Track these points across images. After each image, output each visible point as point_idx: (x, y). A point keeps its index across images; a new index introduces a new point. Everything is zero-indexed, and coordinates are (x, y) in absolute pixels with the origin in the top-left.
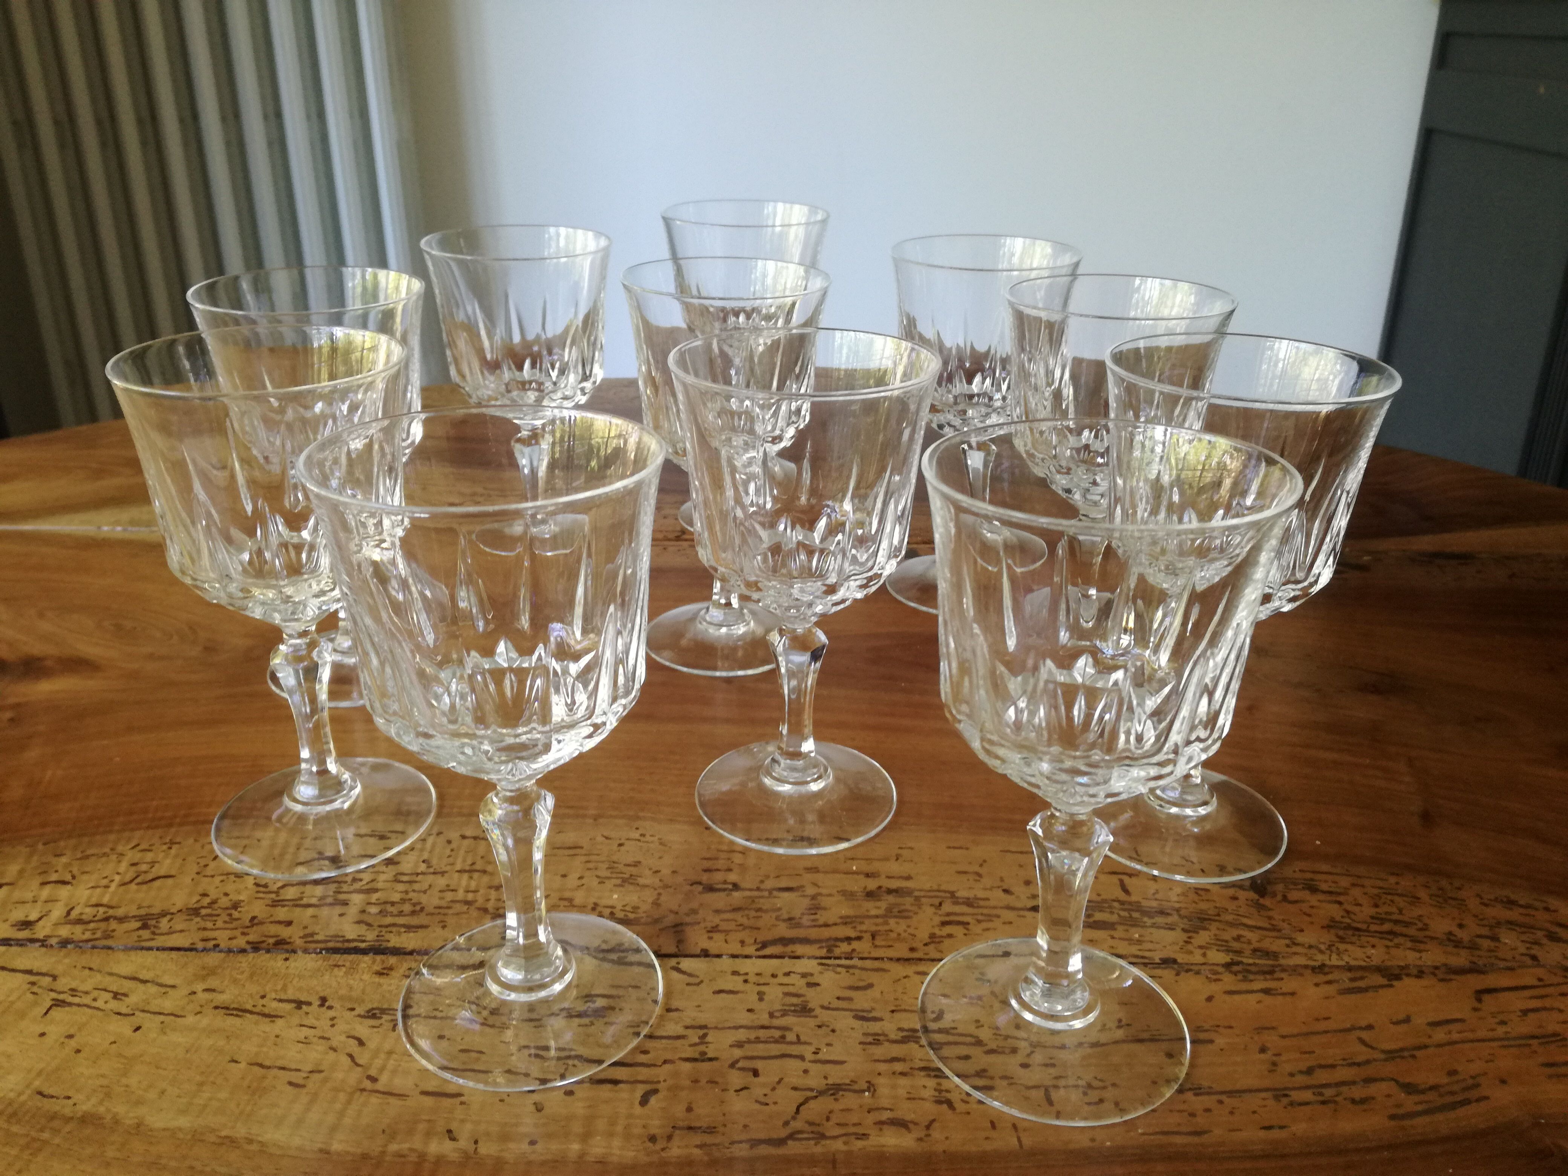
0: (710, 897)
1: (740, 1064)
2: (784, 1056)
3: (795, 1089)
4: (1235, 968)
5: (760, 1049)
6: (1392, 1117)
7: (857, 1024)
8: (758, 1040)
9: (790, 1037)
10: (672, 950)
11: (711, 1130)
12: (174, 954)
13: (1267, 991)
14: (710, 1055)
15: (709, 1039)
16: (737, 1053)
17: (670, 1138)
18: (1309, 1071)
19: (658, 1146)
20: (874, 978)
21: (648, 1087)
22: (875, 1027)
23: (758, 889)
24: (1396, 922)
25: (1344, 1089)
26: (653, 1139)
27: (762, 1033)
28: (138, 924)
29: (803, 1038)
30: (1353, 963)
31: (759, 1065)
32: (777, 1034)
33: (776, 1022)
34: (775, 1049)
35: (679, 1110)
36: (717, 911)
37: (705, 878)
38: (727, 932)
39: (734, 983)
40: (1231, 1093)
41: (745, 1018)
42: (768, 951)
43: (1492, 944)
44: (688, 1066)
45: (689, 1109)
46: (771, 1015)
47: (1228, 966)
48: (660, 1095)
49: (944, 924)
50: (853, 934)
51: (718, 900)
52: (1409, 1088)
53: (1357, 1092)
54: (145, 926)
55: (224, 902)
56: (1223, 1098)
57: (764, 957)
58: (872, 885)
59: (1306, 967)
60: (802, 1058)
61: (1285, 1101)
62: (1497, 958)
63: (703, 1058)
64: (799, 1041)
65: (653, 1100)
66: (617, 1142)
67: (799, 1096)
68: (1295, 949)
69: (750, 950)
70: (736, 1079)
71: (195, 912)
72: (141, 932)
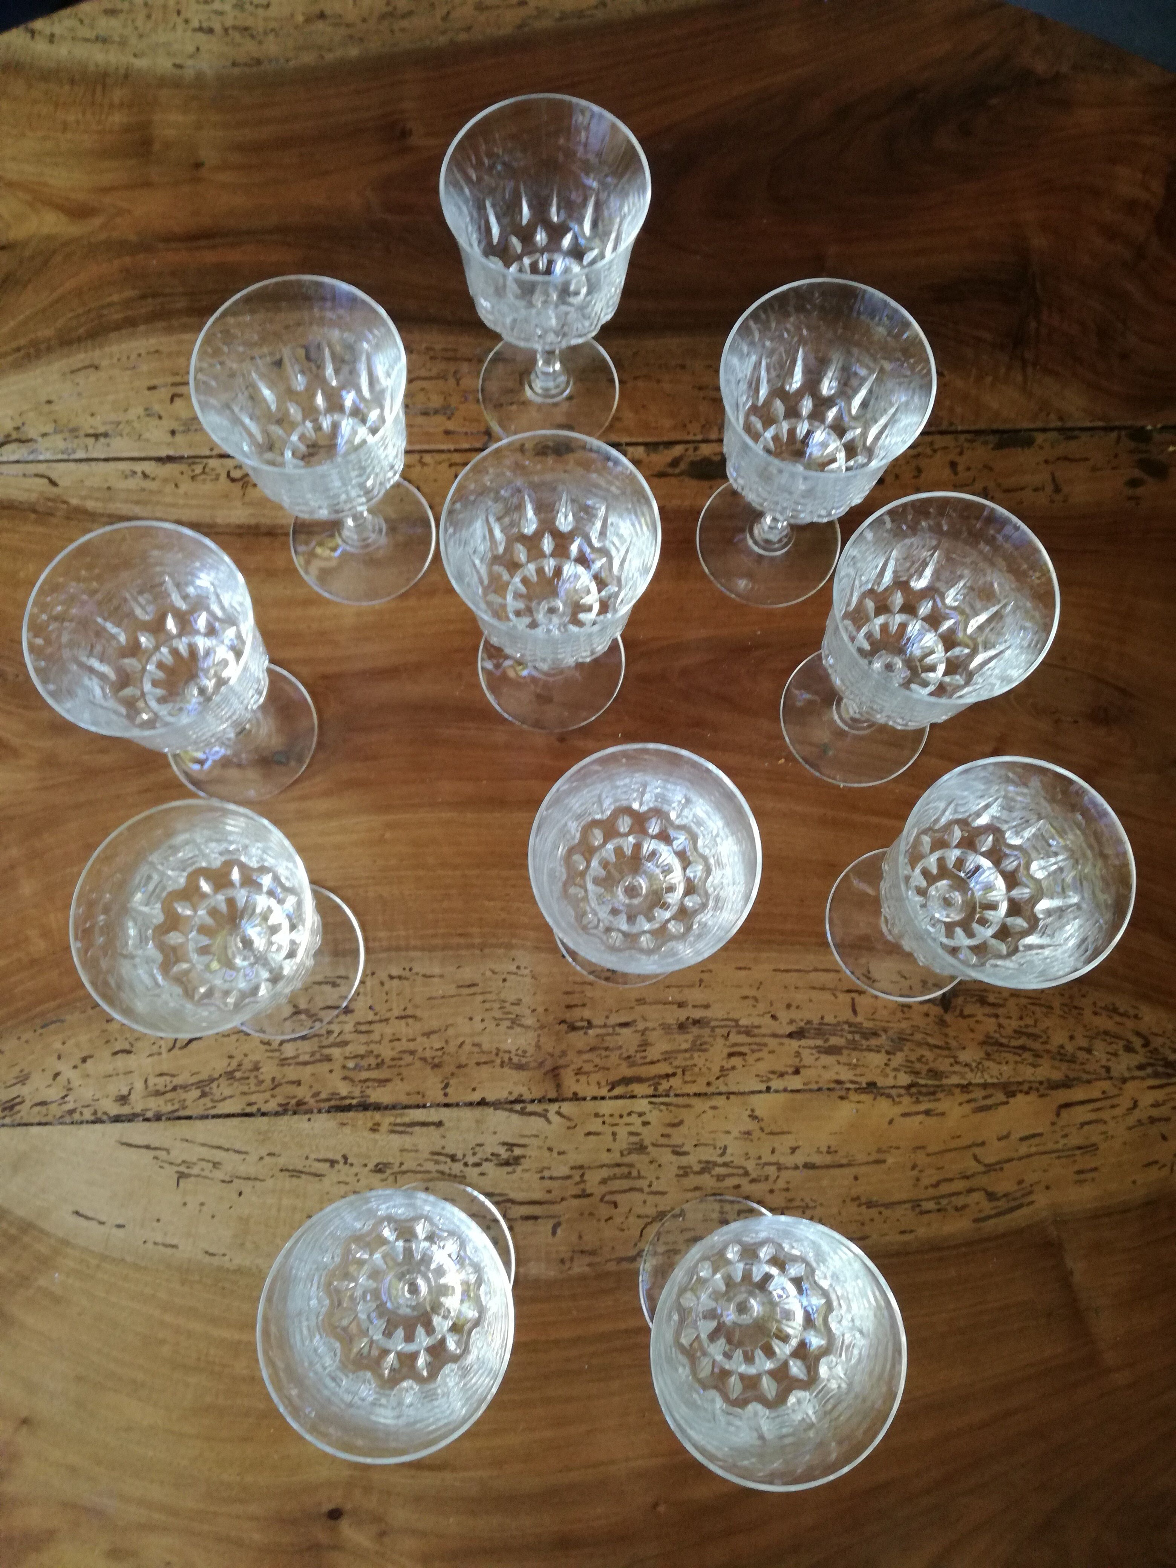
0: (574, 1036)
1: (607, 1198)
2: (632, 1189)
3: (639, 1216)
4: (914, 1090)
5: (617, 1185)
6: (975, 1221)
7: (674, 1158)
8: (615, 1177)
9: (634, 1173)
10: (554, 1094)
11: (593, 1253)
12: (236, 1121)
13: (927, 1113)
14: (588, 1192)
15: (586, 1177)
16: (604, 1189)
17: (572, 1259)
18: (936, 1185)
19: (567, 1265)
20: (683, 1114)
21: (556, 1220)
22: (684, 1161)
23: (605, 1026)
24: (1030, 1035)
25: (953, 1199)
26: (562, 1261)
27: (617, 1170)
28: (198, 1093)
29: (643, 1173)
30: (990, 1081)
31: (617, 1198)
32: (625, 1170)
33: (625, 1160)
34: (625, 1184)
35: (574, 1238)
36: (580, 1052)
37: (568, 1016)
38: (587, 1073)
39: (597, 1125)
40: (888, 1206)
41: (606, 1158)
42: (618, 1091)
43: (1087, 1056)
44: (576, 1202)
45: (580, 1237)
46: (622, 1155)
47: (909, 1087)
48: (564, 1226)
49: (731, 1055)
50: (670, 1071)
51: (578, 1040)
52: (991, 1196)
53: (960, 1201)
54: (204, 1095)
55: (247, 1064)
56: (882, 1209)
57: (614, 1098)
58: (683, 1014)
59: (958, 1086)
60: (641, 1190)
61: (918, 1210)
62: (1085, 1071)
63: (584, 1195)
64: (639, 1177)
65: (559, 1231)
66: (543, 1265)
67: (641, 1222)
68: (957, 1068)
69: (604, 1092)
70: (604, 1211)
71: (230, 1075)
72: (203, 1101)
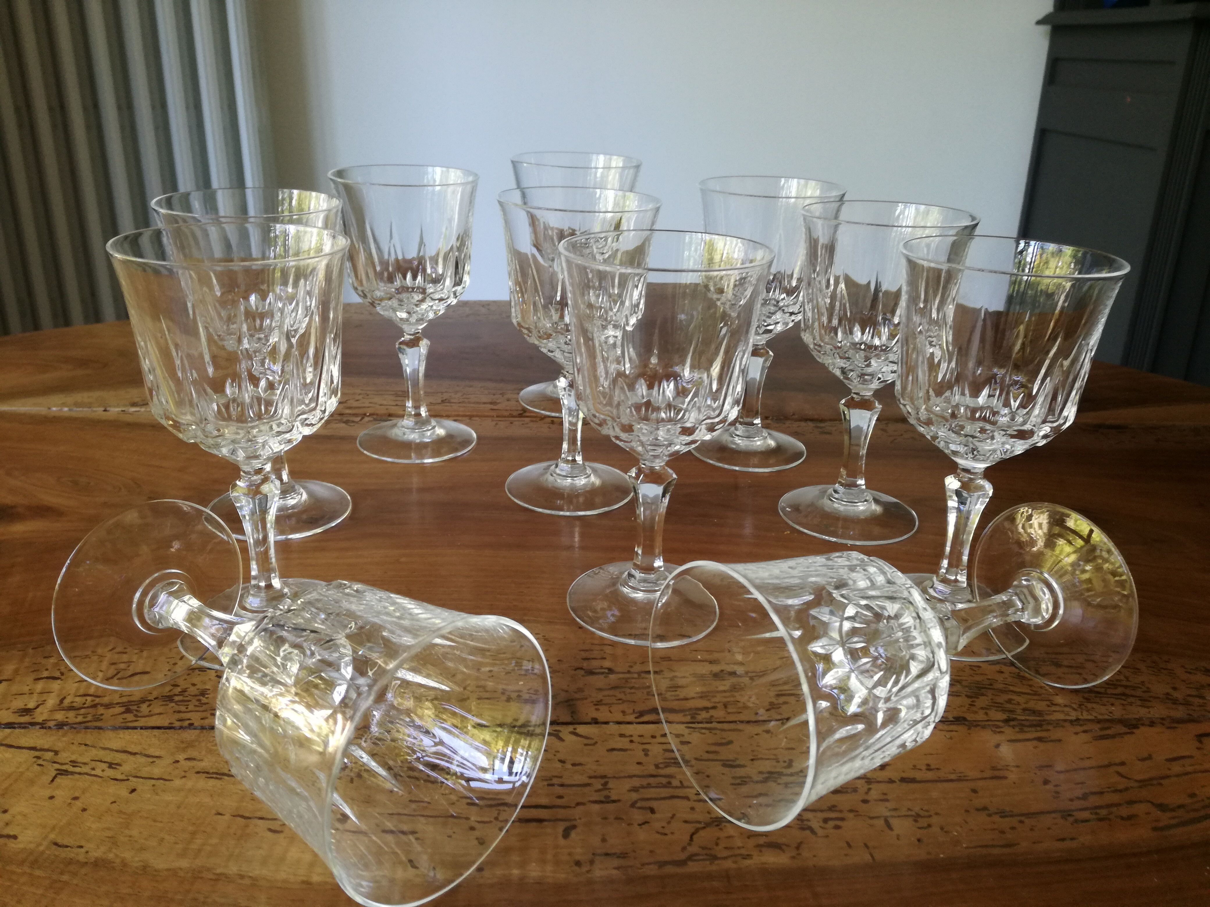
0: (592, 679)
1: (639, 805)
2: (673, 797)
3: (686, 822)
4: (1012, 723)
5: (652, 793)
6: (1155, 829)
8: (649, 786)
9: (675, 783)
10: (568, 719)
11: (623, 855)
12: (156, 732)
13: (1040, 739)
14: (614, 798)
15: (610, 785)
16: (634, 796)
17: (592, 862)
18: (1085, 797)
19: (584, 869)
21: (567, 824)
23: (629, 672)
24: (1126, 687)
25: (1114, 809)
26: (578, 863)
27: (652, 780)
28: (122, 709)
29: (685, 784)
30: (1100, 717)
31: (654, 804)
32: (664, 781)
33: (662, 772)
34: (665, 792)
35: (595, 841)
36: (600, 690)
37: (585, 665)
38: (610, 705)
39: (623, 743)
40: (1029, 815)
41: (635, 770)
42: (646, 718)
43: (1201, 701)
44: (596, 807)
45: (604, 840)
46: (657, 766)
47: (1007, 721)
48: (579, 830)
51: (599, 681)
52: (1162, 807)
53: (1124, 811)
54: (128, 711)
55: (192, 690)
56: (1023, 818)
57: (643, 723)
59: (1065, 721)
60: (687, 798)
61: (1071, 819)
62: (1206, 710)
63: (608, 800)
64: (682, 786)
65: (573, 834)
66: (549, 868)
67: (690, 828)
68: (1054, 708)
69: (631, 718)
70: (638, 816)
71: (169, 698)
72: (125, 716)
